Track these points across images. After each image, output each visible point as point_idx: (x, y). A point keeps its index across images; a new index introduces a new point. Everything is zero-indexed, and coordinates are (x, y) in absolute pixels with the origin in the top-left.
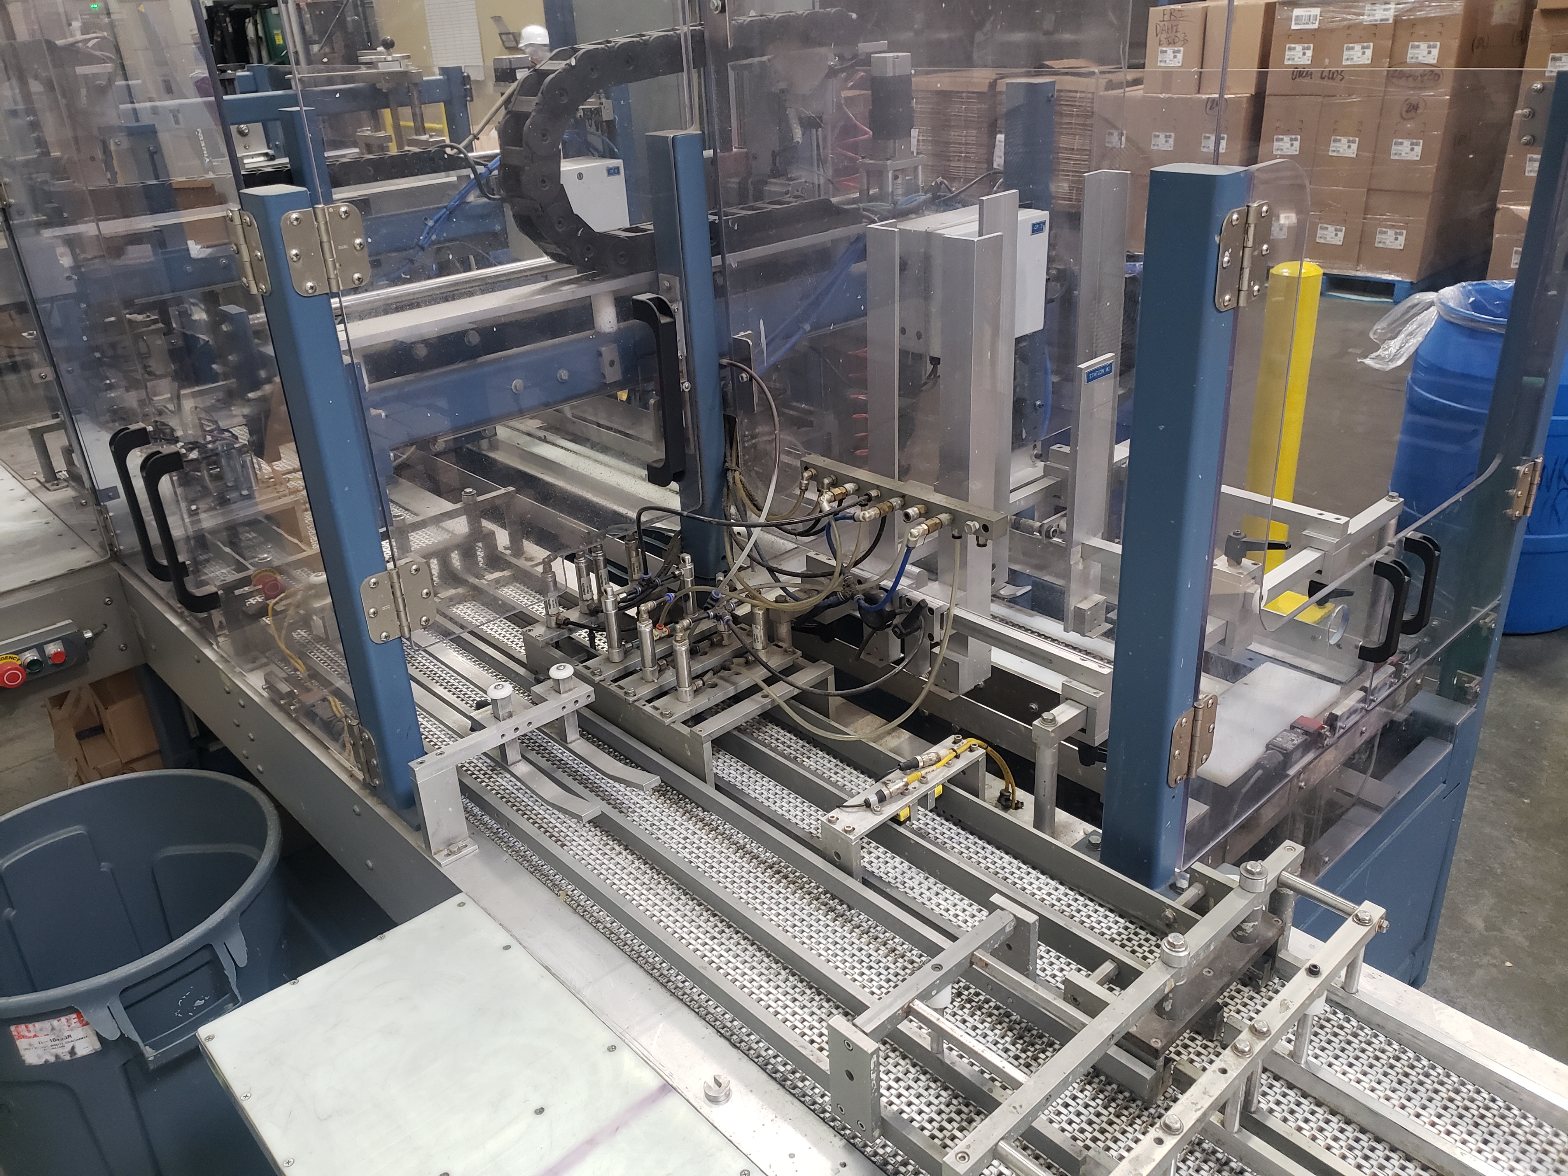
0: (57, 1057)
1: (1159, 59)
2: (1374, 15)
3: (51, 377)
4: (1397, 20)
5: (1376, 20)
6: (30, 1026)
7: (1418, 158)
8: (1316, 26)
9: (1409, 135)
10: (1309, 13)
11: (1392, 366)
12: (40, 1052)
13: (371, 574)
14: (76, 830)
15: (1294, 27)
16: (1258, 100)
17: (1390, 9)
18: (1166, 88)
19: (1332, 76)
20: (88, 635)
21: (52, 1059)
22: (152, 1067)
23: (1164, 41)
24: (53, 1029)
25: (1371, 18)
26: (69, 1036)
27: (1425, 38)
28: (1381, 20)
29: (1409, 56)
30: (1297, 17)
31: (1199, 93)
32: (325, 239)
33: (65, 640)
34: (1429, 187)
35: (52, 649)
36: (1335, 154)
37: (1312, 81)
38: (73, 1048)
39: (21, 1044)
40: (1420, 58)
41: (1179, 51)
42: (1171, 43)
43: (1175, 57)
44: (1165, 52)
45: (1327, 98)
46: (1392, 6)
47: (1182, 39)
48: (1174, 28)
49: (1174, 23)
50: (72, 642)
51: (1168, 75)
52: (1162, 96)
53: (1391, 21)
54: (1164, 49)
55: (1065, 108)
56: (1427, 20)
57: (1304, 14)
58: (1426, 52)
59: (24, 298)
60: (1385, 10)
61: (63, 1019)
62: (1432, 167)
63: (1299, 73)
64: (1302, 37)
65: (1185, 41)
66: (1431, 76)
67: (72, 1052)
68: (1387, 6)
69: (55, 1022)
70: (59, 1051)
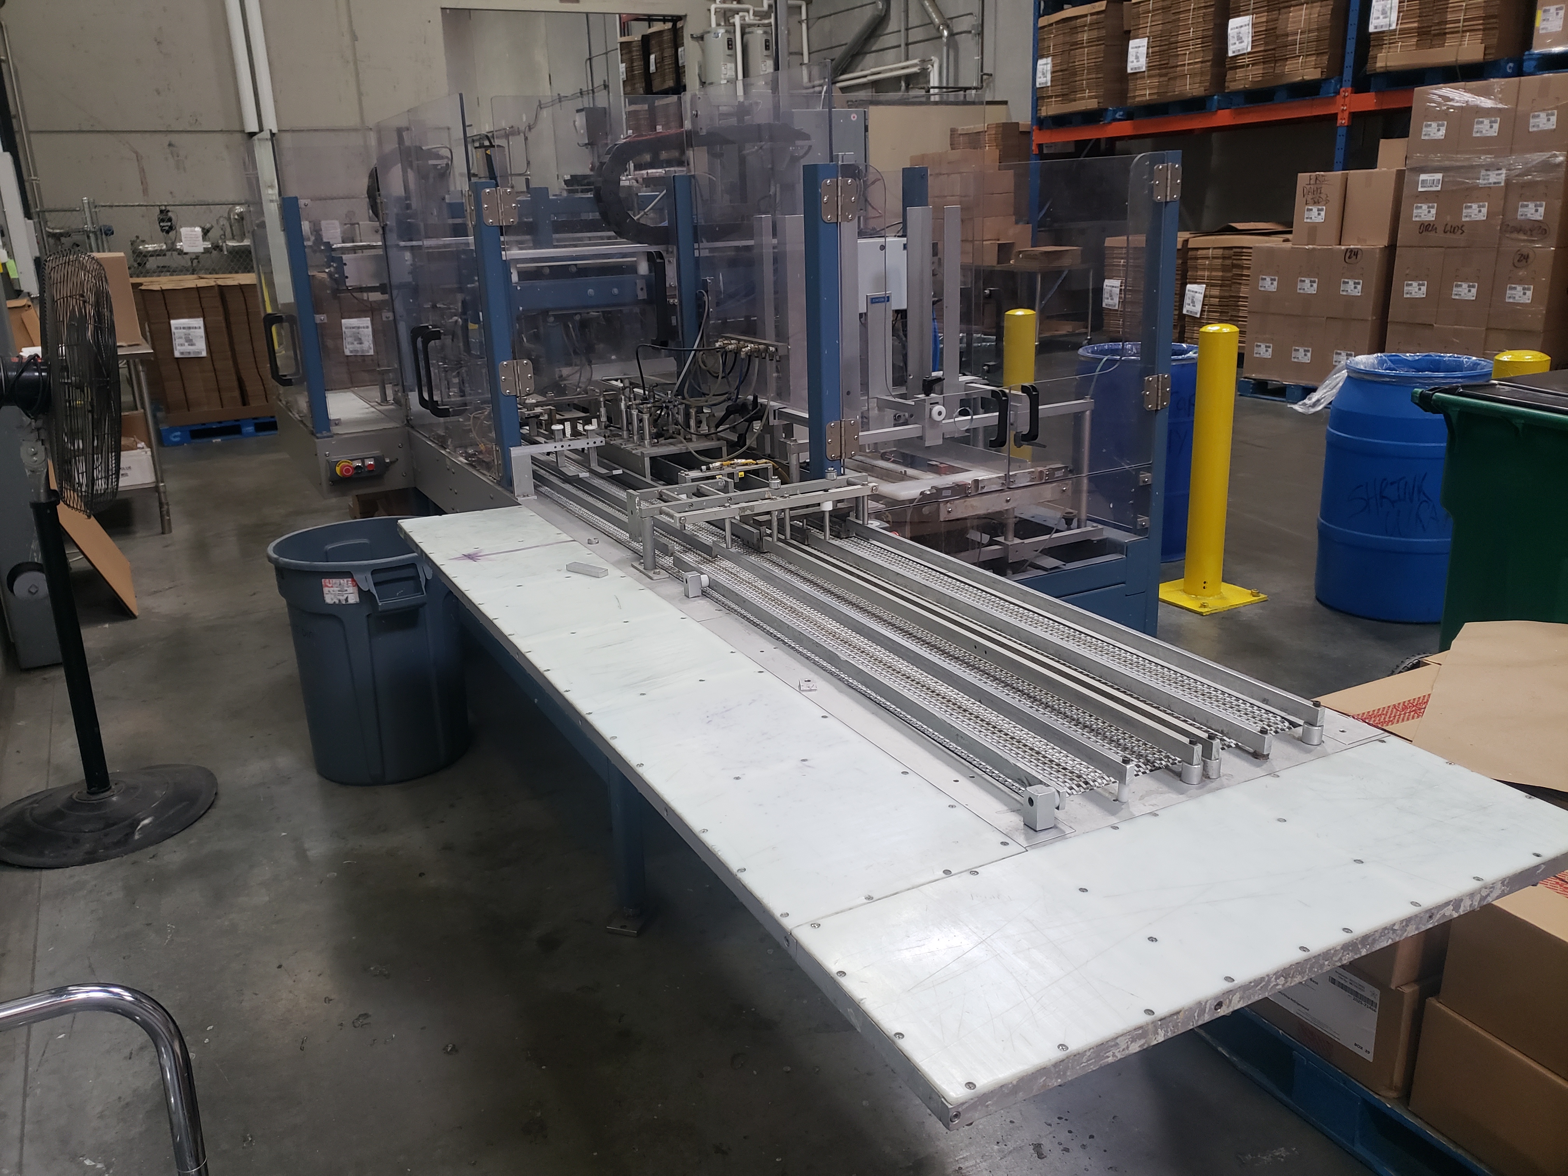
0: (340, 601)
1: (1306, 216)
2: (1488, 179)
3: (391, 318)
4: (1508, 181)
5: (1490, 183)
6: (331, 580)
7: (1530, 301)
8: (1439, 188)
9: (1520, 282)
10: (1433, 178)
11: (1313, 410)
12: (333, 596)
13: (505, 361)
14: (365, 541)
15: (1420, 189)
16: (1391, 249)
17: (1501, 174)
18: (1312, 240)
19: (1453, 230)
20: (388, 461)
21: (337, 602)
22: (380, 609)
23: (1309, 201)
24: (340, 584)
25: (1486, 182)
26: (346, 590)
27: (1532, 199)
28: (1495, 183)
29: (1519, 213)
30: (1423, 181)
31: (1340, 244)
32: (499, 202)
33: (376, 459)
34: (1539, 326)
35: (371, 462)
36: (1457, 297)
37: (1437, 235)
38: (347, 598)
39: (326, 590)
40: (1529, 215)
41: (1322, 210)
42: (1316, 203)
43: (1319, 214)
44: (1311, 210)
45: (1448, 249)
46: (1504, 171)
47: (1324, 199)
48: (1319, 191)
49: (1319, 186)
50: (378, 460)
51: (1313, 228)
52: (1307, 247)
53: (1503, 184)
54: (1310, 207)
55: (1245, 262)
56: (1532, 184)
57: (1429, 178)
58: (1534, 210)
59: (386, 281)
60: (1497, 175)
61: (345, 580)
62: (1542, 309)
63: (1426, 227)
64: (1427, 197)
65: (1327, 202)
66: (1537, 229)
67: (347, 600)
68: (1500, 172)
69: (342, 581)
70: (341, 598)
